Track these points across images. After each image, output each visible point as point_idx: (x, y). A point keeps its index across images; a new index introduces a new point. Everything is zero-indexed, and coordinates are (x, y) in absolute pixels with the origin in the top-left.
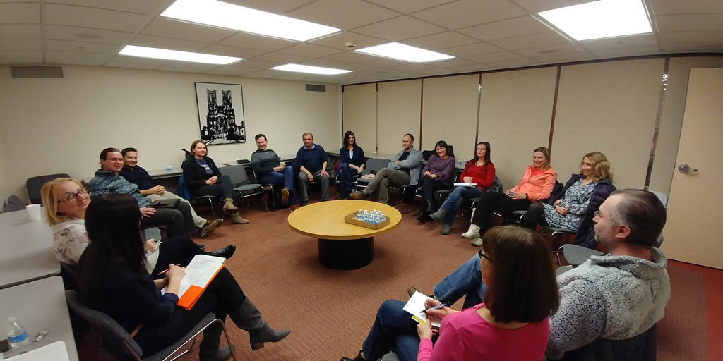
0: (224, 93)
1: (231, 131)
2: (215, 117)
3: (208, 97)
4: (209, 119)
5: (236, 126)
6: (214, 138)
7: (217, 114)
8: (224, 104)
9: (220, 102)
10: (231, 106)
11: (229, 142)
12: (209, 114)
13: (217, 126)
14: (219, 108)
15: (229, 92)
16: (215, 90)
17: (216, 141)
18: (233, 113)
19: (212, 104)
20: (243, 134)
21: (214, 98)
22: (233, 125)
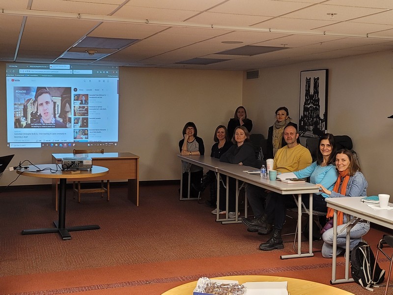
0: (315, 80)
1: (316, 124)
2: (308, 106)
3: (306, 85)
4: (306, 109)
5: (320, 119)
6: (305, 130)
7: (309, 104)
8: (315, 93)
9: (312, 92)
10: (318, 96)
12: (305, 104)
13: (308, 117)
14: (311, 97)
15: (318, 79)
16: (310, 78)
17: (306, 134)
18: (319, 103)
19: (308, 91)
20: (323, 129)
21: (309, 87)
22: (318, 116)
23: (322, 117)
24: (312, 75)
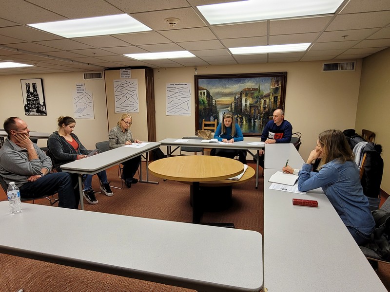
0: (33, 84)
1: (38, 107)
2: (30, 99)
3: (26, 87)
4: (28, 100)
5: (40, 105)
6: (30, 111)
7: (31, 97)
8: (34, 91)
9: (32, 90)
10: (37, 93)
11: (37, 114)
12: (27, 97)
13: (31, 104)
14: (32, 94)
15: (35, 83)
16: (29, 83)
17: (31, 113)
18: (38, 96)
19: (28, 91)
20: (44, 110)
21: (29, 88)
22: (39, 103)
23: (42, 103)
24: (31, 82)
